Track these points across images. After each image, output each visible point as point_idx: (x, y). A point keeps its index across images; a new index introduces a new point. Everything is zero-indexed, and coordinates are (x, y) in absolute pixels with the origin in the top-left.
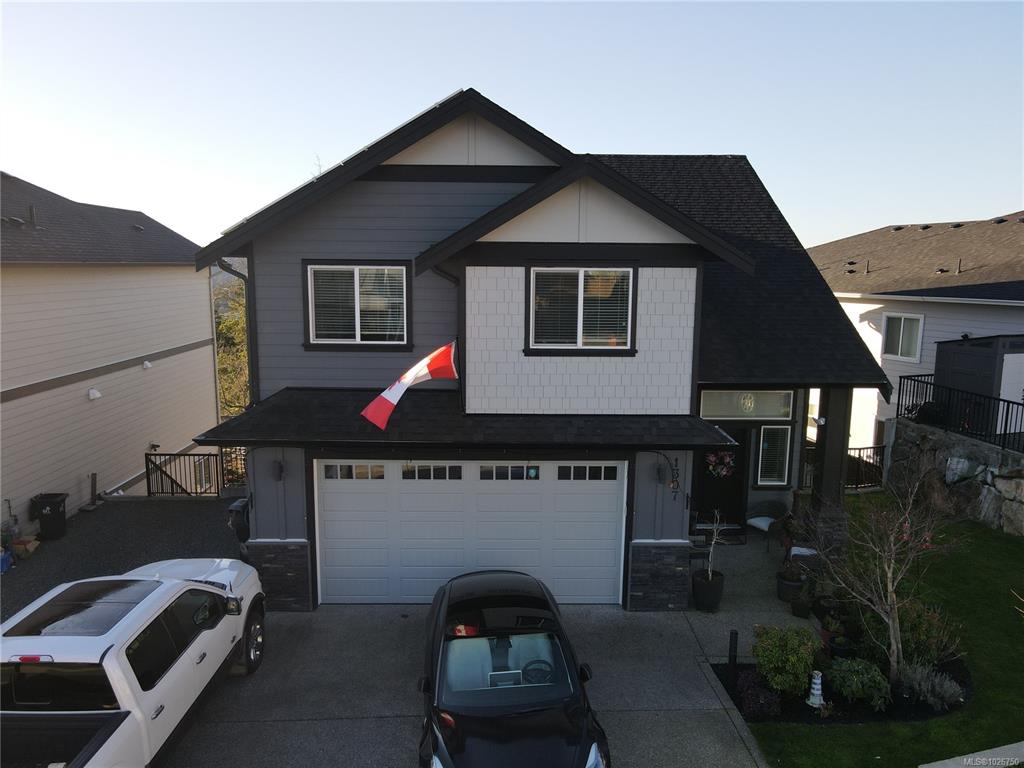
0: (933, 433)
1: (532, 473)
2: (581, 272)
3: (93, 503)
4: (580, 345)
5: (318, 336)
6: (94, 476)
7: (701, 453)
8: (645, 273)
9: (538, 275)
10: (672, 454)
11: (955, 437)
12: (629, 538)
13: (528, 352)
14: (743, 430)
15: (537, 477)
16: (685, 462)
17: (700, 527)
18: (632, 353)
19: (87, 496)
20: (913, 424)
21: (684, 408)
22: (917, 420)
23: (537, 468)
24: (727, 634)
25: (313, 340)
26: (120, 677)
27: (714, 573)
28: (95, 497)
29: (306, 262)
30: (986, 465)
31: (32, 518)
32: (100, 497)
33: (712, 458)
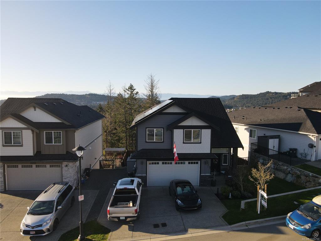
0: (257, 155)
1: (184, 163)
2: (192, 130)
4: (192, 142)
6: (90, 165)
7: (212, 159)
8: (203, 130)
9: (185, 130)
10: (207, 160)
11: (261, 155)
12: (200, 174)
13: (184, 143)
14: (219, 155)
15: (185, 164)
16: (209, 161)
18: (201, 143)
20: (253, 153)
21: (209, 152)
22: (254, 152)
23: (185, 162)
24: (217, 189)
25: (147, 141)
27: (215, 180)
29: (146, 128)
30: (266, 161)
33: (214, 160)
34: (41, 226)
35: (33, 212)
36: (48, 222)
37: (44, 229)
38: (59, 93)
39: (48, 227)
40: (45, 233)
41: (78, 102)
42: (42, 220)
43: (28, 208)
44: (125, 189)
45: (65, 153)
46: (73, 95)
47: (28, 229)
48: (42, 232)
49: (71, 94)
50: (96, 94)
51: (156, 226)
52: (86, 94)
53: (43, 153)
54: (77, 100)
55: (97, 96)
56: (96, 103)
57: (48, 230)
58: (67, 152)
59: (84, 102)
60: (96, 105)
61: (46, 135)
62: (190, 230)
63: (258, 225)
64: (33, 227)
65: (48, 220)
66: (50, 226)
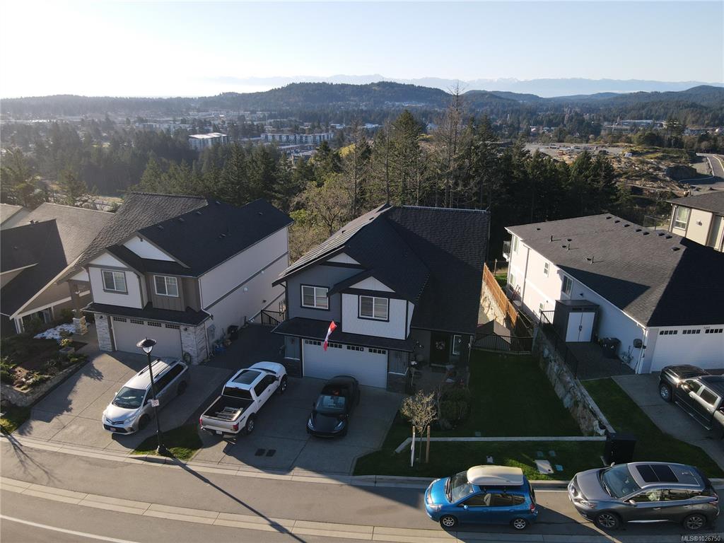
0: (544, 338)
1: (362, 349)
2: (374, 298)
3: (245, 325)
4: (373, 318)
5: (305, 304)
6: (245, 317)
8: (392, 300)
9: (361, 296)
11: (547, 341)
12: (388, 371)
13: (359, 317)
17: (433, 365)
18: (388, 321)
19: (243, 324)
20: (541, 332)
21: (403, 338)
25: (303, 305)
26: (253, 393)
27: (413, 385)
28: (246, 323)
29: (302, 285)
31: (228, 333)
32: (247, 323)
34: (122, 423)
35: (120, 403)
36: (131, 419)
37: (126, 427)
38: (316, 82)
39: (131, 425)
40: (127, 432)
41: (354, 103)
42: (125, 416)
43: (116, 394)
44: (237, 388)
45: (184, 310)
46: (344, 86)
47: (108, 423)
48: (123, 430)
49: (339, 82)
50: (395, 83)
51: (260, 453)
52: (372, 84)
53: (155, 306)
54: (352, 98)
55: (396, 88)
56: (393, 106)
57: (131, 429)
58: (188, 309)
59: (368, 103)
60: (393, 109)
61: (157, 281)
62: (297, 470)
63: (393, 485)
64: (113, 423)
65: (131, 417)
66: (134, 425)
